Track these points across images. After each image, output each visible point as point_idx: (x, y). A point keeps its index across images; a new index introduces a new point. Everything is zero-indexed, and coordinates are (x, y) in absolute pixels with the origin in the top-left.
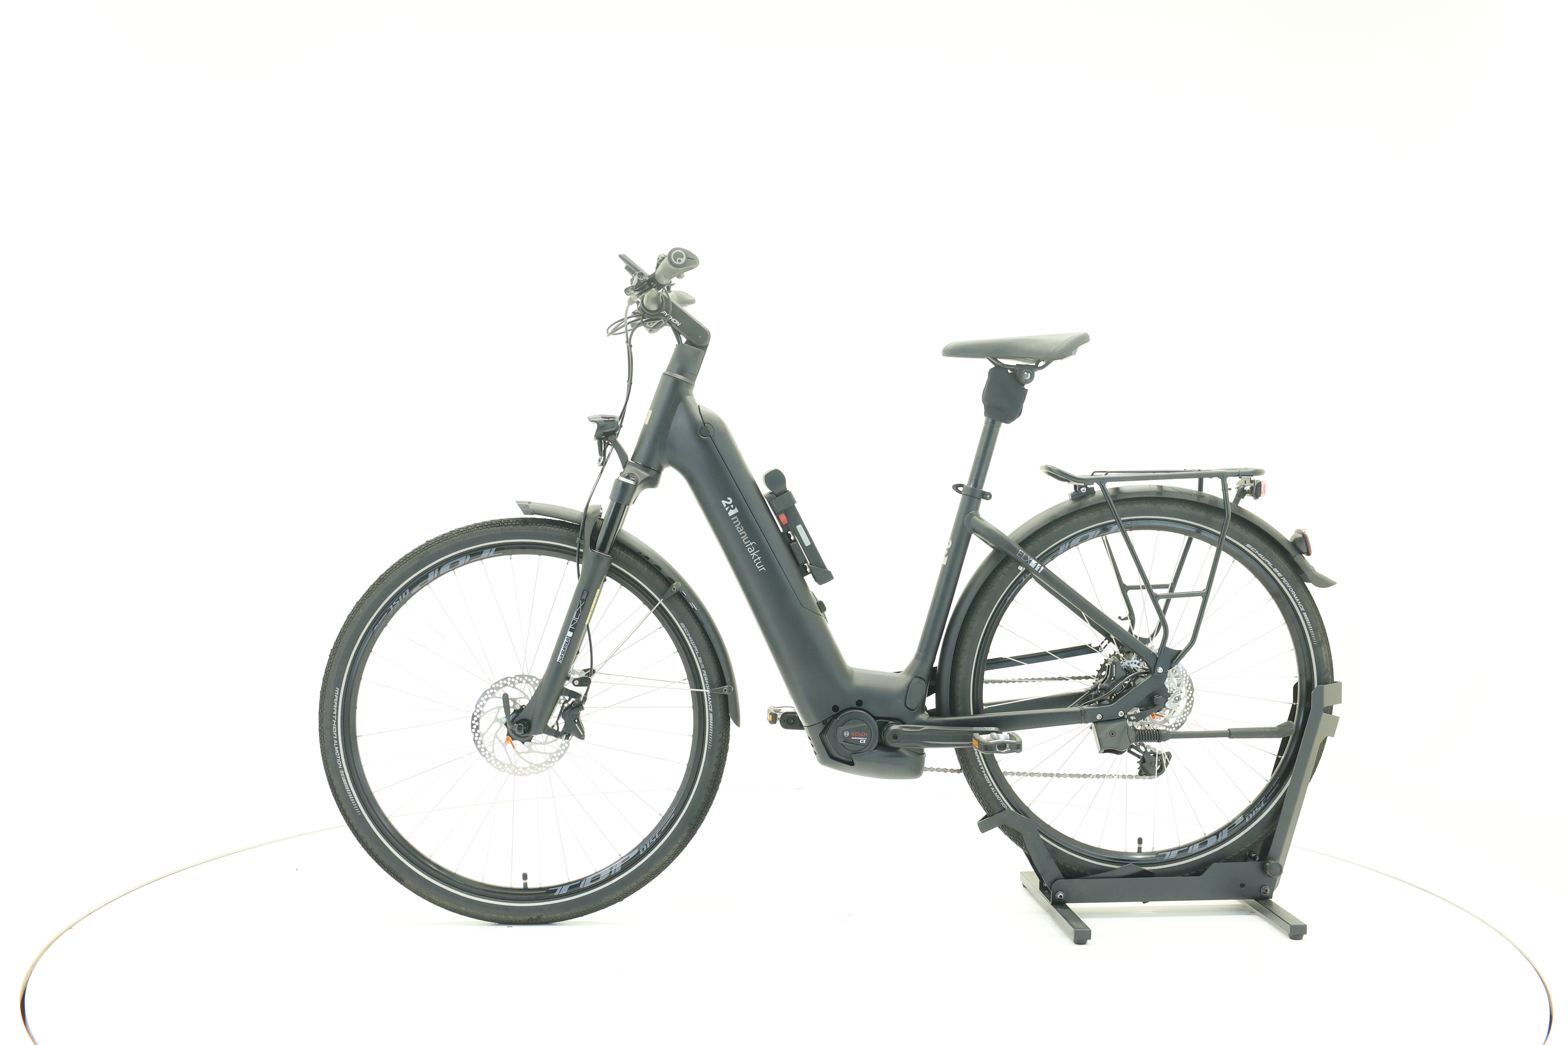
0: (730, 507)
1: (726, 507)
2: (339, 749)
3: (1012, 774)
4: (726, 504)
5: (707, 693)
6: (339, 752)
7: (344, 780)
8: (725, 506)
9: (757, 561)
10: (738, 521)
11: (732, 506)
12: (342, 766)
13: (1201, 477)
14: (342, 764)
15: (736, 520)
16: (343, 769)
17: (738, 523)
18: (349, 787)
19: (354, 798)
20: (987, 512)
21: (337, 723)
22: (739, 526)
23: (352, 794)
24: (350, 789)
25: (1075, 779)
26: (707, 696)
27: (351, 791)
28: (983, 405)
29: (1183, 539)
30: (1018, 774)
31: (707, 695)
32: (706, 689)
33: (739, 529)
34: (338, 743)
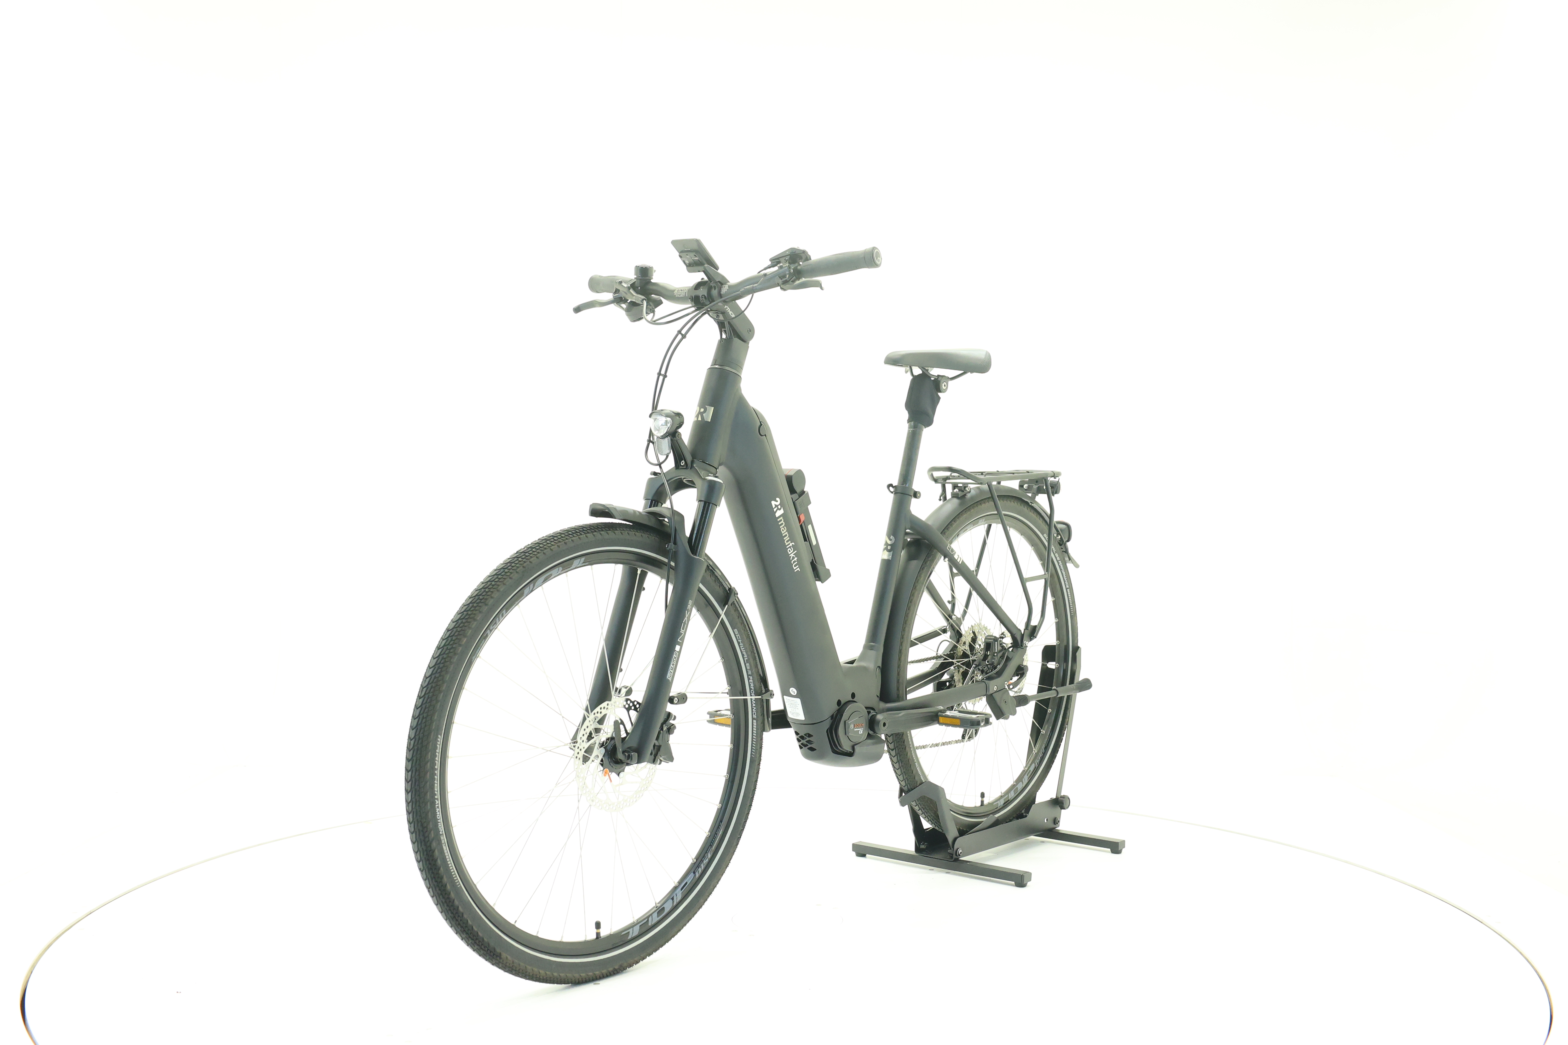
0: (778, 508)
1: (775, 508)
3: (920, 748)
4: (775, 505)
5: (751, 699)
8: (774, 506)
9: (794, 562)
10: (782, 522)
11: (779, 507)
15: (781, 520)
17: (782, 524)
22: (783, 527)
26: (752, 703)
28: (907, 412)
31: (752, 701)
32: (751, 696)
33: (783, 530)
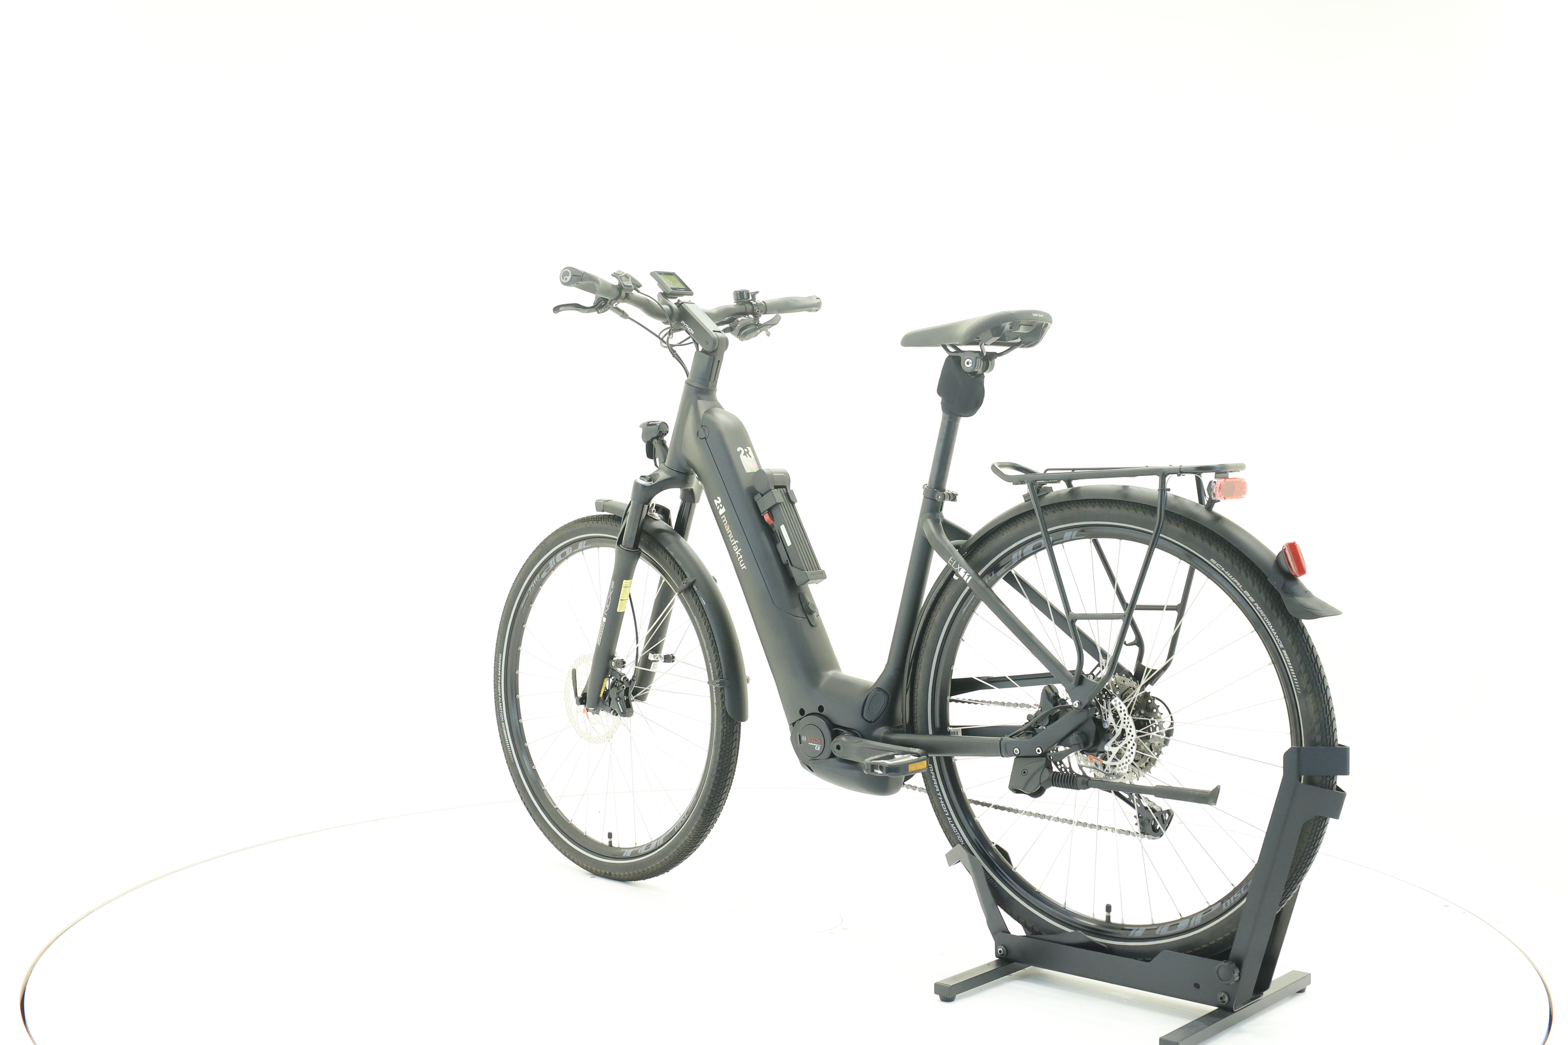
2: (502, 705)
3: (977, 803)
4: (717, 503)
6: (502, 707)
7: (505, 731)
8: (717, 505)
9: (740, 559)
10: (725, 520)
11: (721, 505)
12: (504, 719)
13: (1163, 474)
14: (503, 717)
15: (724, 518)
16: (504, 722)
17: (725, 522)
18: (508, 737)
19: (510, 748)
20: (950, 512)
21: (501, 683)
23: (509, 743)
24: (508, 739)
25: (1038, 819)
27: (509, 741)
29: (1145, 548)
30: (983, 804)
33: (727, 528)
34: (501, 700)
